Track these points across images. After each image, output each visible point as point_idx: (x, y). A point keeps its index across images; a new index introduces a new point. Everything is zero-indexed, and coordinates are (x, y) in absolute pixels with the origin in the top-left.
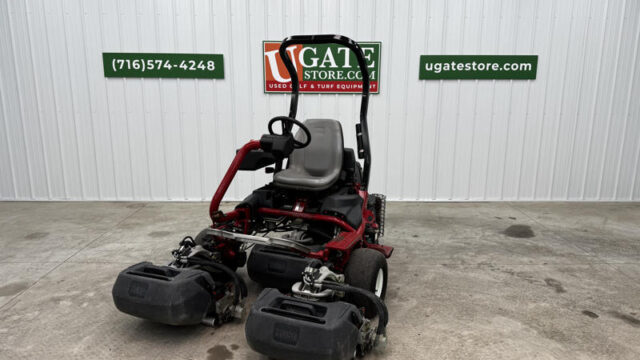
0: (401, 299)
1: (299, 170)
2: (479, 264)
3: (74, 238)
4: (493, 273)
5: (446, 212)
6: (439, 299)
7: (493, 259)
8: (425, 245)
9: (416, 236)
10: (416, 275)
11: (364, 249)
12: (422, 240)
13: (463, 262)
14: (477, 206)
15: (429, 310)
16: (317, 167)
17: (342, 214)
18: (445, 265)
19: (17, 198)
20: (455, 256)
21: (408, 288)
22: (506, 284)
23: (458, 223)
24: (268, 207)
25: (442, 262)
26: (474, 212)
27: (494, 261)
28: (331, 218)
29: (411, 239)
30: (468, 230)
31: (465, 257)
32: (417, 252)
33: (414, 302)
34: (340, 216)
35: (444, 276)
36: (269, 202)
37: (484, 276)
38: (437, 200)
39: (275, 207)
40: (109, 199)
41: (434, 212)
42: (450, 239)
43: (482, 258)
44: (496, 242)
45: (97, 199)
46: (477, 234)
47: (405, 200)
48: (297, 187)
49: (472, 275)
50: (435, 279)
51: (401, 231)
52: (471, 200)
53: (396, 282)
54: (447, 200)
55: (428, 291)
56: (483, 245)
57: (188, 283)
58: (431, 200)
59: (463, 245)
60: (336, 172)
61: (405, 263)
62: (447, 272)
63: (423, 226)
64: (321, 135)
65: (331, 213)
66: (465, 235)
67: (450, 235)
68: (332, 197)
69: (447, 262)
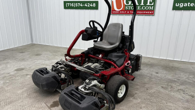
0: (134, 98)
1: (106, 42)
2: (179, 90)
3: (47, 57)
4: (183, 95)
5: (176, 65)
6: (151, 102)
7: (187, 88)
8: (159, 77)
9: (157, 73)
10: (147, 89)
11: (117, 76)
12: (159, 75)
13: (172, 87)
14: (192, 64)
15: (143, 105)
16: (112, 41)
17: (114, 61)
18: (162, 87)
19: (42, 44)
20: (170, 84)
21: (140, 94)
22: (187, 101)
23: (180, 70)
24: (91, 55)
25: (162, 86)
26: (189, 66)
27: (187, 90)
28: (110, 62)
29: (154, 74)
30: (182, 74)
31: (174, 85)
32: (154, 80)
33: (139, 100)
34: (113, 61)
35: (159, 92)
36: (92, 53)
37: (178, 95)
38: (175, 60)
39: (93, 55)
40: (64, 47)
41: (171, 64)
42: (172, 76)
43: (182, 87)
44: (193, 81)
45: (61, 46)
46: (185, 76)
47: (161, 58)
48: (100, 48)
49: (172, 94)
50: (154, 92)
51: (152, 70)
52: (190, 61)
53: (137, 90)
54: (179, 60)
55: (149, 97)
56: (186, 81)
57: (48, 77)
58: (172, 59)
59: (176, 80)
60: (117, 44)
61: (146, 83)
62: (162, 90)
63: (163, 69)
64: (115, 29)
65: (110, 60)
66: (179, 76)
67: (172, 75)
68: (112, 53)
69: (164, 86)
